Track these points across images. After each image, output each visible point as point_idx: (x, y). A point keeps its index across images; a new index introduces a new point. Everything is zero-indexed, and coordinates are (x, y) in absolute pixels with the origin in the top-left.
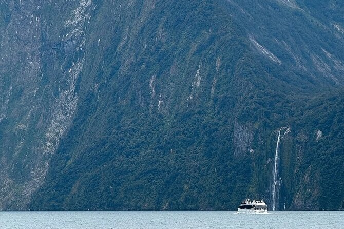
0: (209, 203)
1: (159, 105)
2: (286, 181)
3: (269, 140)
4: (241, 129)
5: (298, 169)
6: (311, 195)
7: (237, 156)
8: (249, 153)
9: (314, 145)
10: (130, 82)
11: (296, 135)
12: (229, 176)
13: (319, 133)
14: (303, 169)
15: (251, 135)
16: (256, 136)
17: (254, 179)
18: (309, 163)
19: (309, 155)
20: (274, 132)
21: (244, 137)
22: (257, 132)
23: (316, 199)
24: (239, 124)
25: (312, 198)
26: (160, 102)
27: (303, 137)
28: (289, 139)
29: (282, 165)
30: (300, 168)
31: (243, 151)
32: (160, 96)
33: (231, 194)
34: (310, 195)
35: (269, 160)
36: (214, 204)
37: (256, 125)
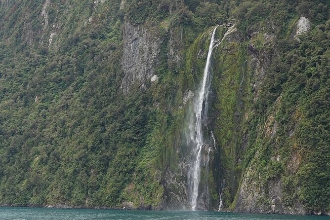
0: (62, 193)
1: (51, 40)
2: (225, 141)
3: (189, 53)
4: (136, 34)
5: (253, 113)
6: (282, 171)
7: (126, 91)
8: (149, 84)
9: (290, 49)
10: (18, 12)
11: (248, 35)
12: (105, 135)
13: (303, 24)
14: (262, 109)
15: (155, 45)
16: (164, 46)
17: (155, 137)
18: (276, 90)
19: (278, 70)
20: (200, 37)
21: (141, 50)
22: (166, 38)
23: (296, 182)
24: (131, 23)
25: (285, 179)
26: (52, 35)
27: (264, 38)
28: (233, 47)
29: (218, 106)
30: (256, 107)
31: (136, 80)
32: (54, 26)
33: (105, 172)
34: (279, 172)
35: (190, 94)
36: (70, 195)
37: (165, 25)
